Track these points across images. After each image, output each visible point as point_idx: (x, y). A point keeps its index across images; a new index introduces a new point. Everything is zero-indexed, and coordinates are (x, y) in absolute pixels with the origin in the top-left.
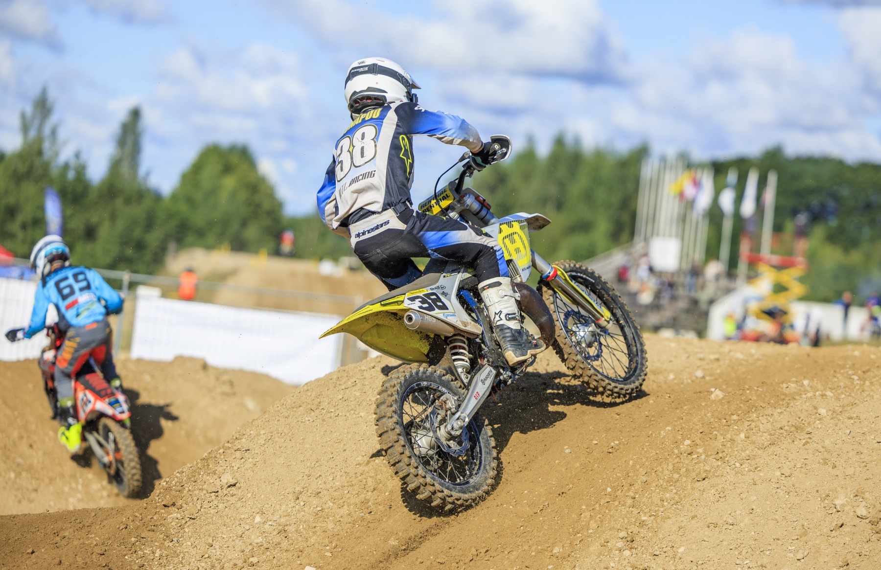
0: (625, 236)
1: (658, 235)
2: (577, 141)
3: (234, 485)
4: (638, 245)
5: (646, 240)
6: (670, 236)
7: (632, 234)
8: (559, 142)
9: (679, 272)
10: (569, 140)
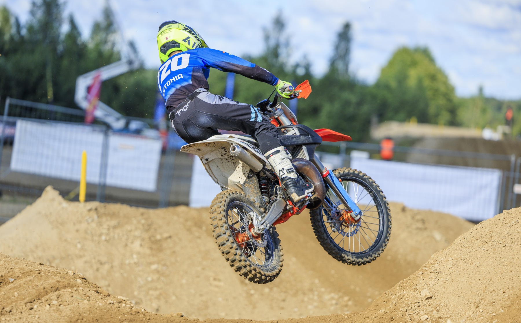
3: (431, 298)
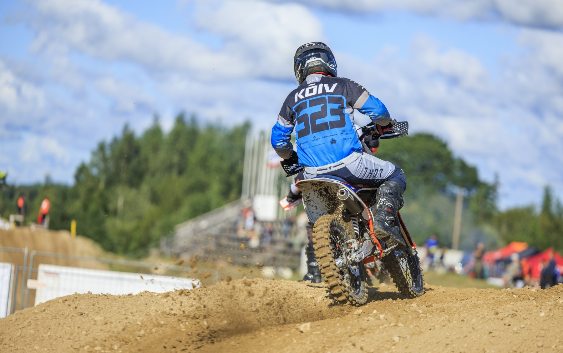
0: (233, 195)
1: (259, 193)
2: (194, 120)
5: (251, 198)
6: (269, 194)
7: (240, 193)
8: (180, 120)
9: (277, 222)
10: (188, 119)
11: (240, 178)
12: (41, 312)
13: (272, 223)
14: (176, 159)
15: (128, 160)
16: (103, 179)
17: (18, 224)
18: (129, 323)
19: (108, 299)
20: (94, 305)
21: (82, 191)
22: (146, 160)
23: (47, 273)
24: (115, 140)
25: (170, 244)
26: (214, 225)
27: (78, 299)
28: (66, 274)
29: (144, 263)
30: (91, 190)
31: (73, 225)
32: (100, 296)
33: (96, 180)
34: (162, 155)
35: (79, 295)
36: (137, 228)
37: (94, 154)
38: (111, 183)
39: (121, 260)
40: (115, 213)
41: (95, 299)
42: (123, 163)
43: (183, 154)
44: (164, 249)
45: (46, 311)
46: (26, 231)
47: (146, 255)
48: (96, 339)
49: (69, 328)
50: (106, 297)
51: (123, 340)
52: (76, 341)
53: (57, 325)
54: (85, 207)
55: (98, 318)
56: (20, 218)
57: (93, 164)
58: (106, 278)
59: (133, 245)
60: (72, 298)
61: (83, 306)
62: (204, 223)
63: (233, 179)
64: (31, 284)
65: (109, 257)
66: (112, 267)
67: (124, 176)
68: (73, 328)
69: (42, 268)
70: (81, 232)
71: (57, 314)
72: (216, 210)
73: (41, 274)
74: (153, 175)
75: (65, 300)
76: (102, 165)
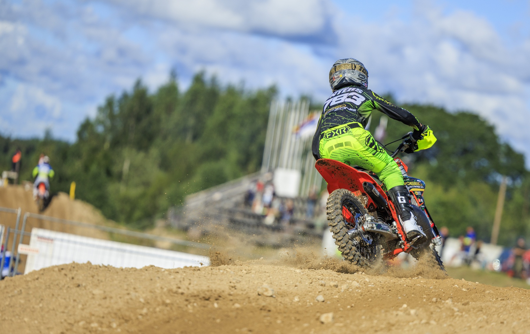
0: (251, 166)
1: (281, 167)
2: (214, 80)
4: (264, 175)
5: (272, 171)
6: (292, 168)
7: (260, 164)
8: (198, 79)
9: (298, 199)
10: (207, 77)
11: (261, 148)
12: (34, 280)
13: (293, 200)
14: (191, 122)
15: (139, 119)
16: (109, 137)
17: (11, 181)
18: (131, 299)
19: (109, 272)
20: (93, 277)
21: (85, 150)
22: (159, 121)
23: (41, 238)
24: (125, 96)
25: (178, 216)
26: (229, 198)
27: (76, 269)
28: (62, 240)
29: (148, 235)
30: (95, 150)
31: (73, 187)
32: (100, 267)
33: (101, 139)
34: (176, 116)
35: (78, 264)
36: (143, 196)
37: (100, 109)
38: (116, 143)
39: (123, 230)
40: (120, 177)
41: (95, 270)
42: (132, 122)
43: (199, 118)
44: (171, 220)
45: (40, 280)
46: (19, 190)
47: (151, 226)
48: (93, 315)
49: (63, 301)
50: (107, 269)
51: (123, 318)
52: (70, 315)
53: (51, 295)
54: (86, 168)
55: (96, 292)
56: (14, 175)
57: (99, 122)
58: (105, 248)
59: (138, 214)
60: (69, 267)
61: (81, 277)
62: (217, 195)
63: (254, 148)
64: (22, 249)
65: (110, 226)
66: (112, 237)
67: (132, 136)
68: (68, 300)
69: (36, 232)
70: (80, 196)
71: (52, 283)
72: (232, 182)
73: (33, 238)
74: (165, 138)
75: (61, 269)
76: (108, 123)
